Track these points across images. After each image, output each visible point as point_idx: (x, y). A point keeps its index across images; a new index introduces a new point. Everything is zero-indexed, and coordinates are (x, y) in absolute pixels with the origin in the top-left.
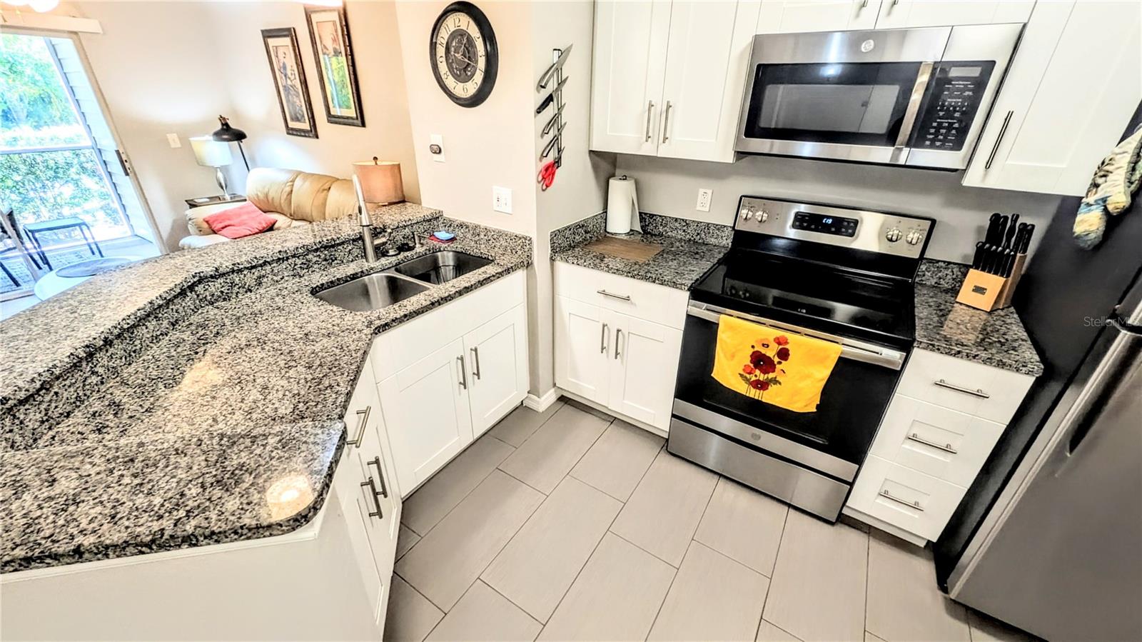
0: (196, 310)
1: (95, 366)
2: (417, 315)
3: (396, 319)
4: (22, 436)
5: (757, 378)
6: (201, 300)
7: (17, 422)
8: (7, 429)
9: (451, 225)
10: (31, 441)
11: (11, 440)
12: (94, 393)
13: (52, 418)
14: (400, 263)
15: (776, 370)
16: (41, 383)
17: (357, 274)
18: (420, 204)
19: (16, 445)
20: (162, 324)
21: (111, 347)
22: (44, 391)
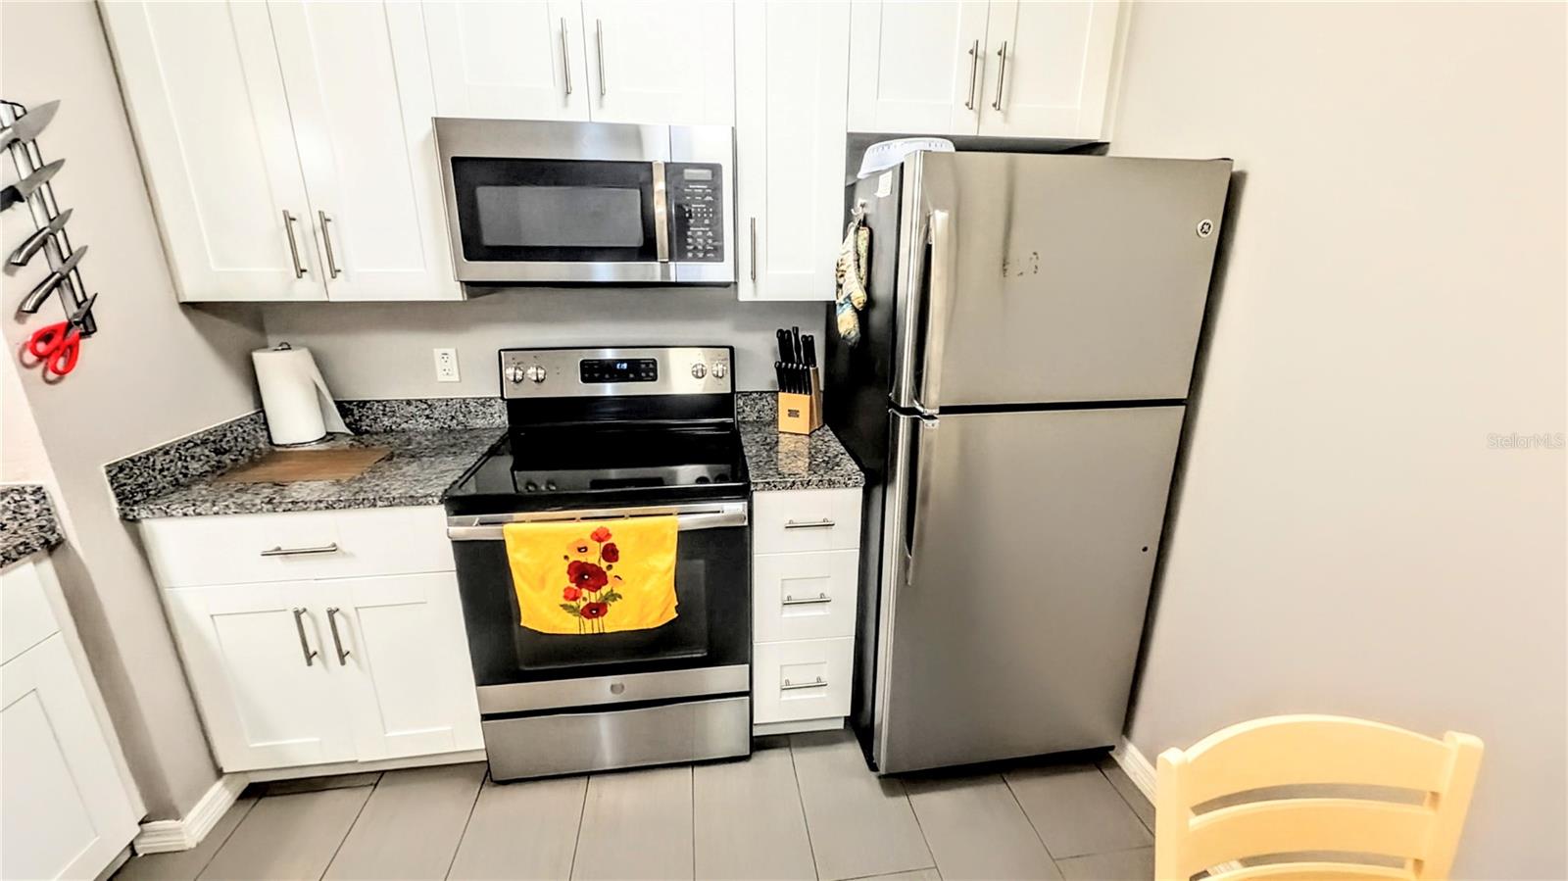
5: (588, 602)
15: (609, 579)
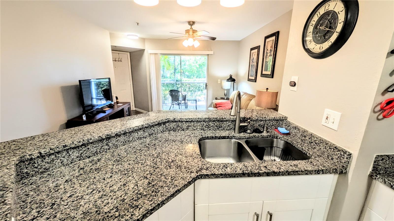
0: (163, 132)
1: (109, 143)
2: (230, 177)
3: (215, 174)
4: (67, 160)
6: (167, 128)
7: (68, 154)
8: (63, 156)
9: (289, 126)
10: (70, 163)
11: (62, 160)
12: (104, 152)
13: (82, 157)
14: (250, 138)
16: (82, 143)
17: (225, 137)
18: (278, 112)
19: (64, 162)
20: (145, 134)
21: (119, 137)
22: (84, 146)
